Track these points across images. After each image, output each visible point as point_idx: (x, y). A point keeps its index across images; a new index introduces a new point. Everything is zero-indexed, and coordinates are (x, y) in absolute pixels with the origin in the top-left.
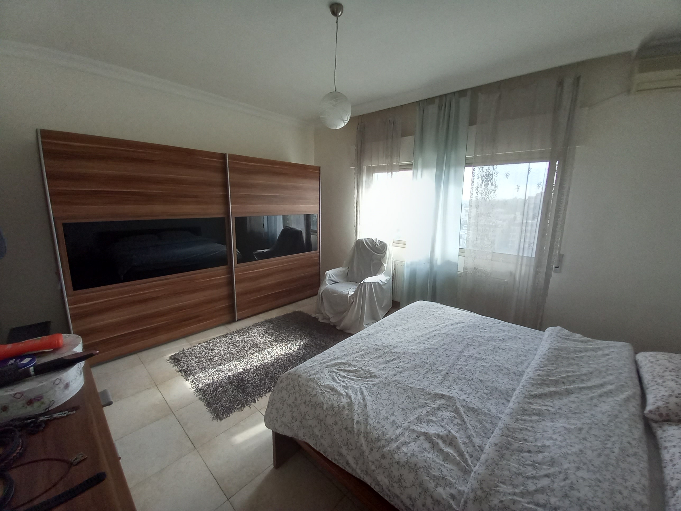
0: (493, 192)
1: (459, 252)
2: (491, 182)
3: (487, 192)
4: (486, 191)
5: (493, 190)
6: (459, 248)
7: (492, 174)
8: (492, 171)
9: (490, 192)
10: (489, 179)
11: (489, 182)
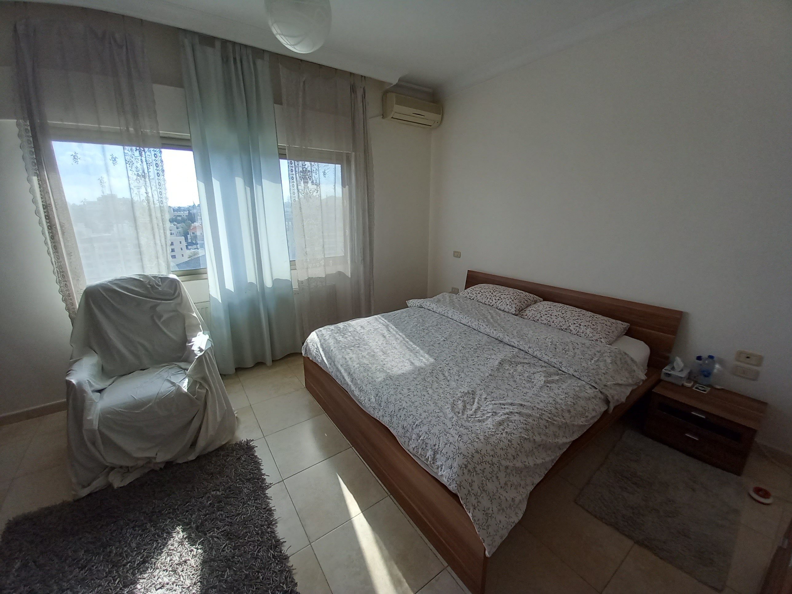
0: (316, 191)
1: (291, 266)
2: (311, 180)
3: (308, 191)
4: (306, 191)
5: (316, 190)
6: (290, 261)
7: (310, 170)
8: (310, 167)
9: (312, 191)
10: (307, 177)
11: (308, 180)
